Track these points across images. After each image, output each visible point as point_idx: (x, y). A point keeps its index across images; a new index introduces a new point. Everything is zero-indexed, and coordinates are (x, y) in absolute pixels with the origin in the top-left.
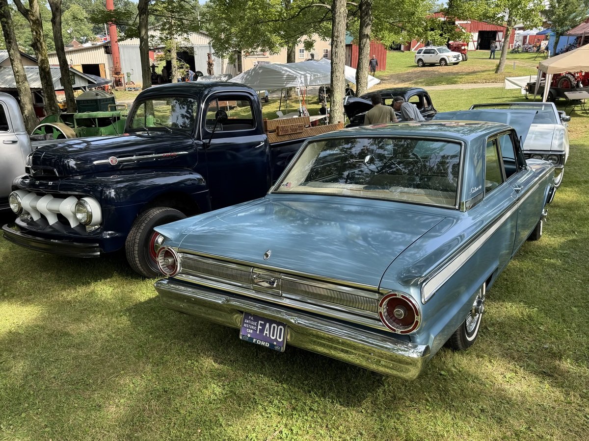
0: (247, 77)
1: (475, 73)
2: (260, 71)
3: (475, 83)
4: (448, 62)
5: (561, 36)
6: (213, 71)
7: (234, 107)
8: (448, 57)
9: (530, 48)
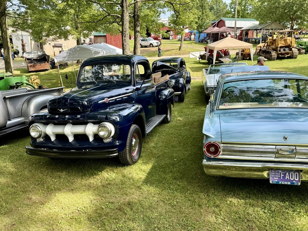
0: (70, 52)
1: (169, 51)
2: (78, 49)
3: (171, 55)
4: (154, 45)
5: (201, 33)
6: (26, 49)
7: (49, 69)
8: (154, 43)
9: (186, 39)
